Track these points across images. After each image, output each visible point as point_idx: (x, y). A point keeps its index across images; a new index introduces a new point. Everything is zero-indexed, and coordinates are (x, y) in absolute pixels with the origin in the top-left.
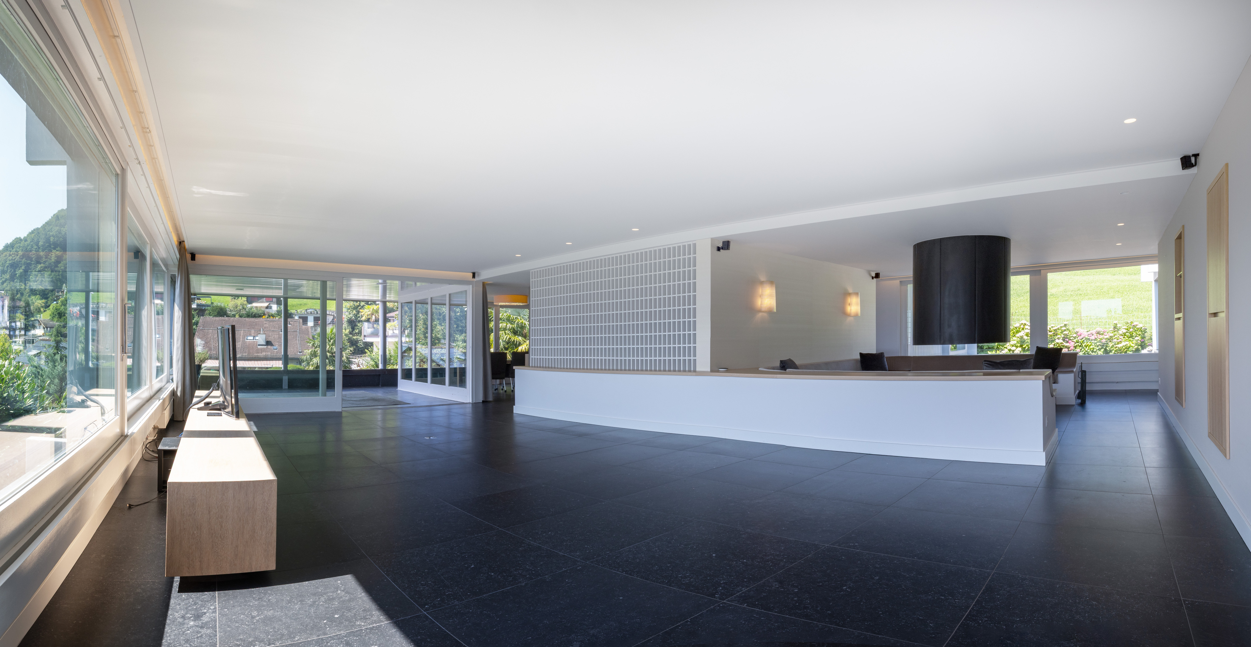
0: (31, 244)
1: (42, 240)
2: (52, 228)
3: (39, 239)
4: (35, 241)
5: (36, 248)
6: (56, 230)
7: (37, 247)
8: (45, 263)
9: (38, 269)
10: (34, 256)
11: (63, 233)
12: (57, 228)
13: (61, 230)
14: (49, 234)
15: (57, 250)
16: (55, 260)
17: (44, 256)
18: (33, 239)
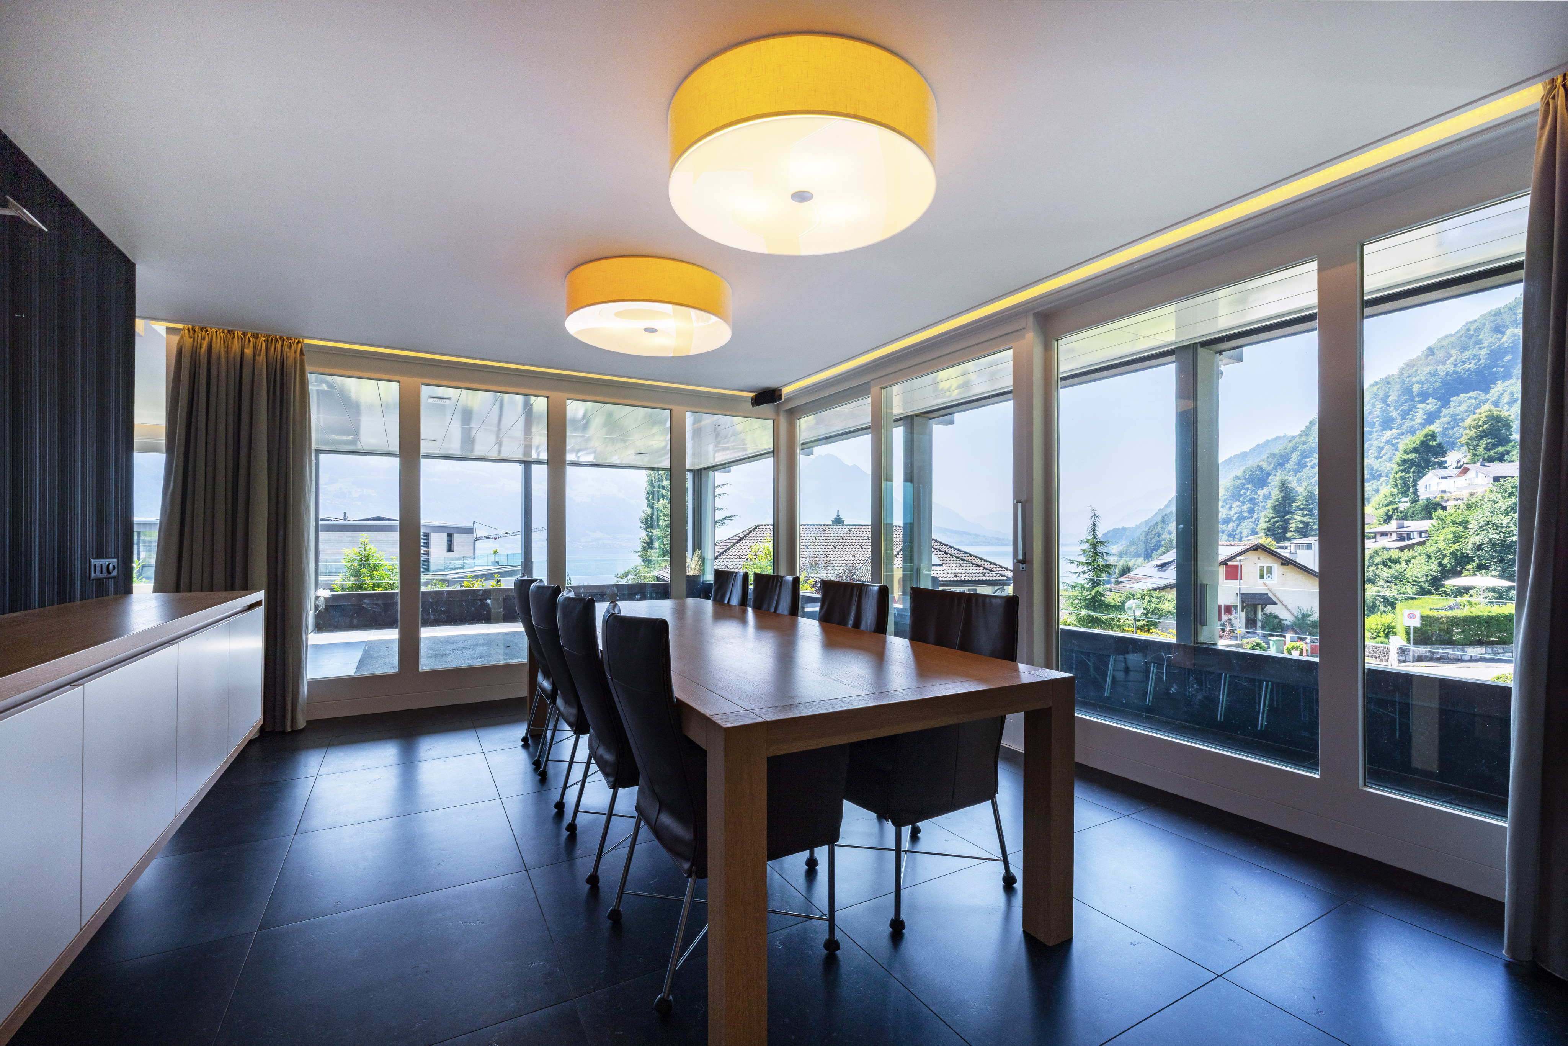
0: (1371, 401)
1: (1395, 392)
2: (1416, 371)
3: (1388, 392)
4: (1380, 396)
5: (1382, 407)
6: (1426, 372)
7: (1383, 405)
8: (1401, 426)
9: (1385, 438)
10: (1378, 419)
11: (1442, 374)
12: (1429, 368)
13: (1437, 370)
14: (1410, 381)
15: (1428, 404)
16: (1425, 419)
17: (1399, 417)
18: (1376, 395)
